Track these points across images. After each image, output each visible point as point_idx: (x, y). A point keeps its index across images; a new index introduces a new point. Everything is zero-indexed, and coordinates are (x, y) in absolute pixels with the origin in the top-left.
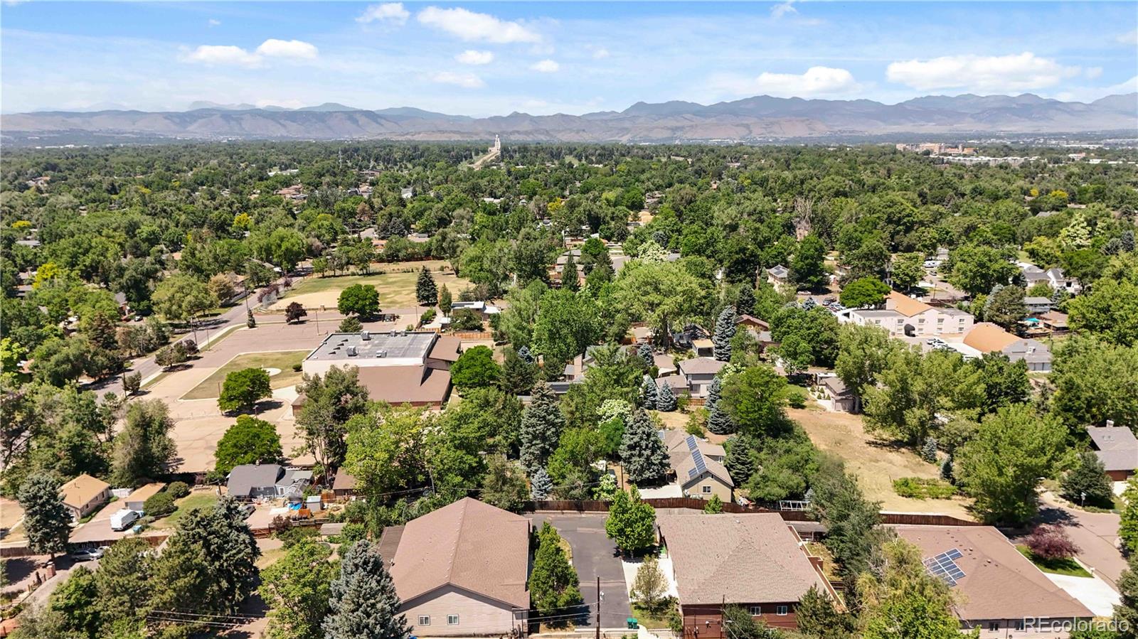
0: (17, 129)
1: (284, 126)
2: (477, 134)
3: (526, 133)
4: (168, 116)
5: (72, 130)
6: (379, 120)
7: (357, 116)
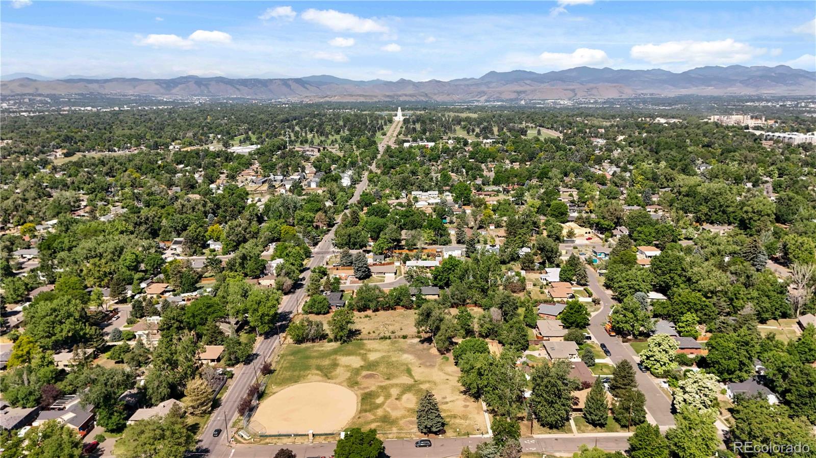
0: (53, 92)
1: (238, 89)
2: (375, 97)
3: (411, 96)
4: (158, 82)
5: (91, 93)
6: (306, 85)
7: (290, 83)
